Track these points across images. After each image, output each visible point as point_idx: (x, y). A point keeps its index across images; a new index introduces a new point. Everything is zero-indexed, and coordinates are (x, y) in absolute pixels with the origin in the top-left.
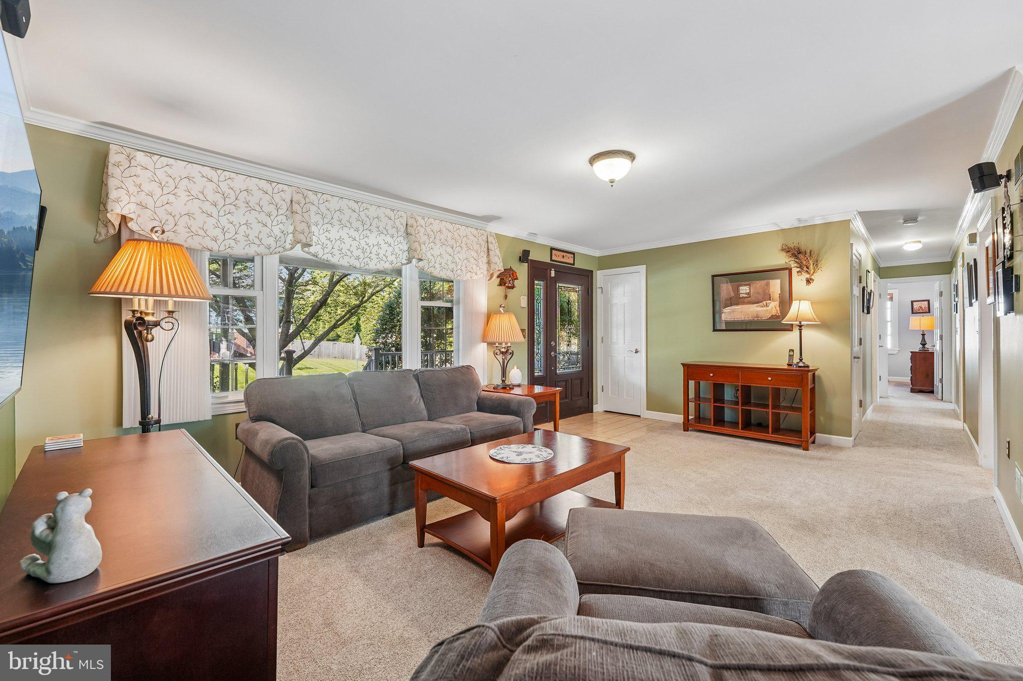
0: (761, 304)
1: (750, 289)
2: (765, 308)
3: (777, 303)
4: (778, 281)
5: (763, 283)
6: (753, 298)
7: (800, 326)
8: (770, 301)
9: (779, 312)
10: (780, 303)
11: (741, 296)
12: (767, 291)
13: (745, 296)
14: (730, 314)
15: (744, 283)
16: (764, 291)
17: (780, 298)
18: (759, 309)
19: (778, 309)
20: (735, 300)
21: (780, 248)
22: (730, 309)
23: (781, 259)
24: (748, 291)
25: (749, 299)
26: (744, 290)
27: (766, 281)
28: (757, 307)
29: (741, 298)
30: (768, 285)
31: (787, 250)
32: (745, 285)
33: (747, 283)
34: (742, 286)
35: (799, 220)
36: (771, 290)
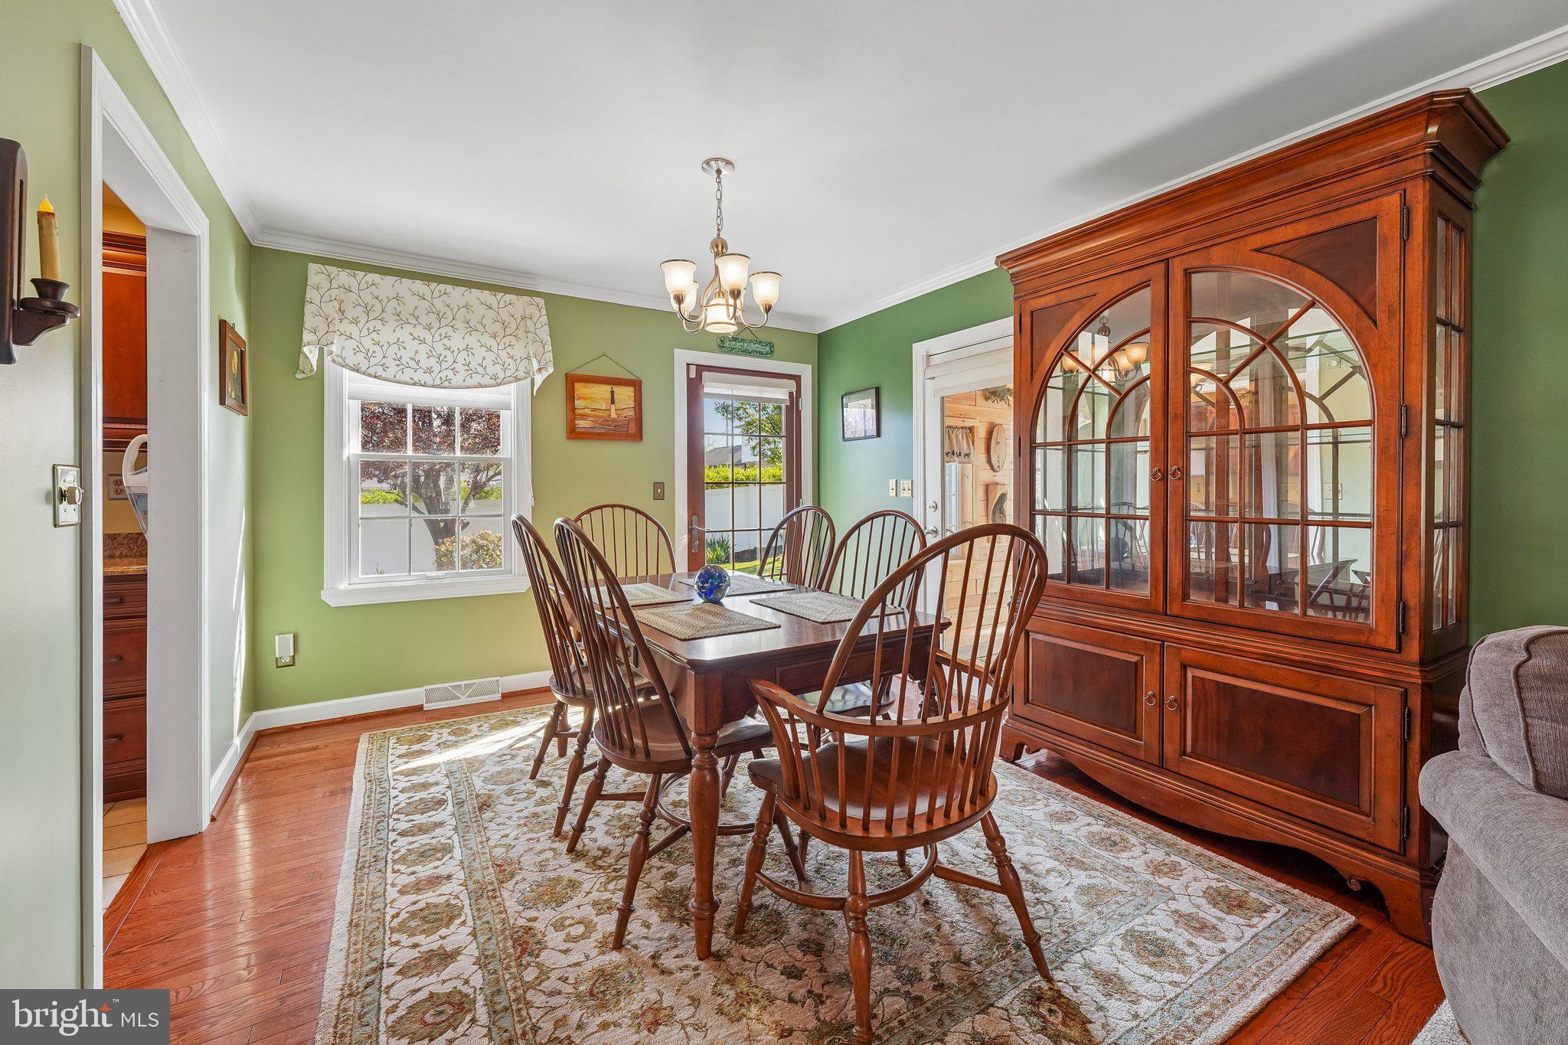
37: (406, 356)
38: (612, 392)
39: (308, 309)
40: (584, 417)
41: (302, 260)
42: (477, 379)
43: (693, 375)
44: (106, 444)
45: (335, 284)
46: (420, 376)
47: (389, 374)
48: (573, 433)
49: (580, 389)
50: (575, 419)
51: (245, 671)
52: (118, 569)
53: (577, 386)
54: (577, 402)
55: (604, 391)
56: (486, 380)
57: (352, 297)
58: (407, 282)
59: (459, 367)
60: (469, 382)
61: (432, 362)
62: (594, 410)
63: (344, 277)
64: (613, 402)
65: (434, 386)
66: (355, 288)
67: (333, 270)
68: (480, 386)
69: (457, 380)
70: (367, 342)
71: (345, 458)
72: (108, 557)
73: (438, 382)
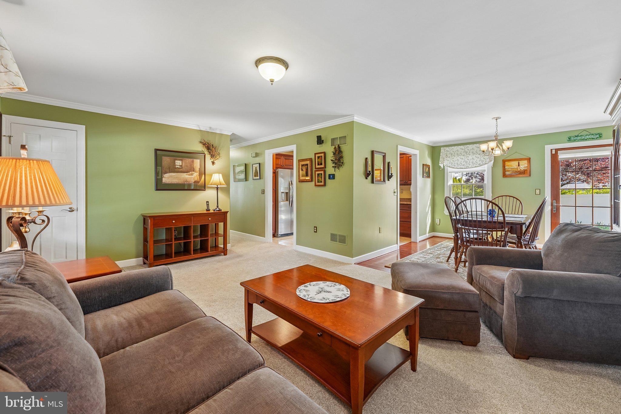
0: (189, 173)
1: (182, 163)
2: (191, 176)
3: (198, 174)
4: (199, 161)
5: (190, 160)
6: (184, 169)
7: (217, 188)
8: (194, 172)
9: (199, 179)
10: (199, 173)
11: (177, 167)
12: (192, 166)
13: (179, 167)
14: (168, 178)
15: (178, 158)
16: (191, 165)
17: (199, 171)
18: (187, 176)
19: (198, 177)
20: (173, 169)
21: (199, 140)
22: (168, 175)
23: (200, 148)
24: (181, 164)
25: (181, 169)
26: (178, 163)
27: (192, 159)
28: (186, 175)
29: (177, 168)
30: (193, 162)
31: (204, 144)
32: (179, 160)
33: (181, 159)
34: (177, 160)
35: (210, 128)
36: (195, 165)
37: (459, 163)
38: (519, 163)
39: (441, 157)
40: (508, 171)
41: (440, 147)
42: (475, 165)
43: (554, 152)
44: (400, 185)
45: (445, 151)
46: (462, 167)
47: (456, 167)
48: (504, 175)
49: (507, 163)
50: (505, 172)
51: (431, 221)
52: (402, 203)
53: (506, 163)
54: (506, 167)
55: (516, 163)
56: (477, 165)
57: (449, 152)
58: (459, 147)
59: (471, 163)
60: (473, 166)
61: (465, 163)
62: (512, 169)
63: (447, 149)
64: (519, 166)
65: (465, 168)
66: (449, 151)
67: (445, 148)
68: (476, 167)
69: (470, 166)
70: (451, 161)
71: (448, 185)
72: (400, 201)
73: (466, 167)
